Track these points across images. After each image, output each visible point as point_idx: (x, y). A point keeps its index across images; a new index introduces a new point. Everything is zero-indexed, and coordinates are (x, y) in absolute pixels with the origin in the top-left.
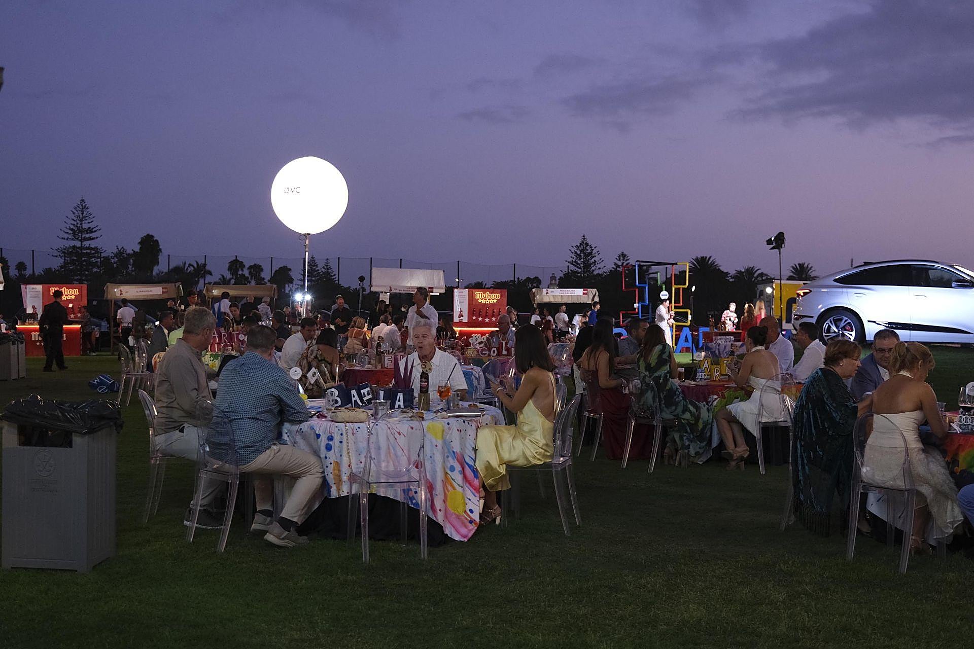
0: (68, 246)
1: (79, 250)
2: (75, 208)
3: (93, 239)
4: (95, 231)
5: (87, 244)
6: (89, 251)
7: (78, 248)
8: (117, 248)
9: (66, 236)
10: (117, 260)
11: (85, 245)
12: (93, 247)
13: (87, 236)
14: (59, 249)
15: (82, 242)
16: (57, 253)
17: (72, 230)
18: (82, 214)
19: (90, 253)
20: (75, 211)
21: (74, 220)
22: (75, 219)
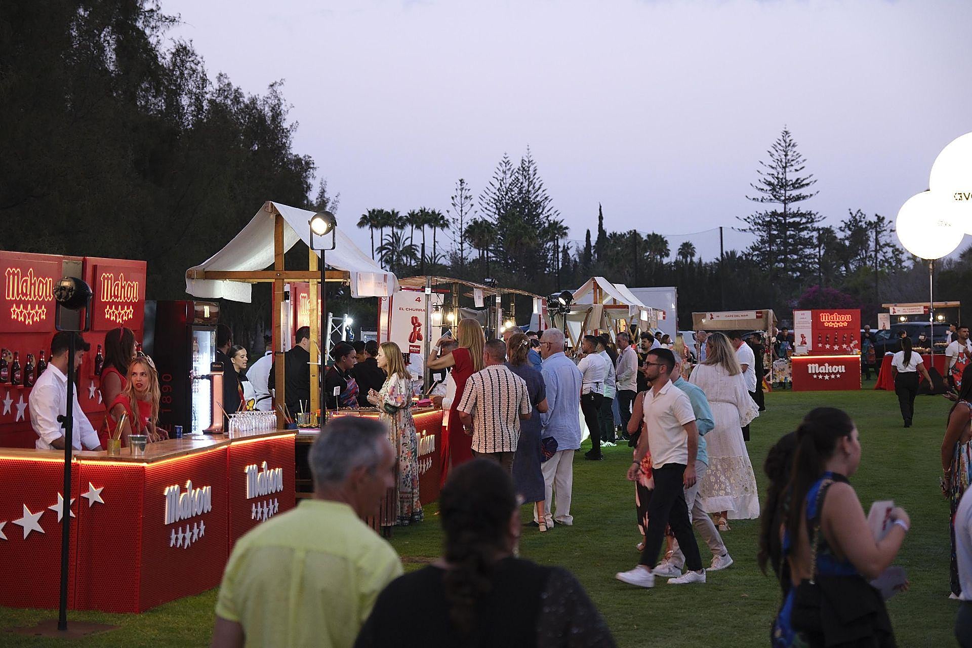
0: (763, 213)
1: (781, 218)
2: (774, 147)
3: (804, 198)
4: (807, 184)
5: (793, 207)
6: (797, 219)
7: (781, 215)
8: (851, 213)
9: (760, 195)
10: (850, 233)
11: (790, 209)
12: (804, 212)
13: (795, 193)
14: (748, 218)
15: (785, 204)
16: (746, 226)
17: (770, 184)
18: (786, 155)
19: (799, 223)
20: (773, 151)
21: (773, 168)
22: (774, 165)
